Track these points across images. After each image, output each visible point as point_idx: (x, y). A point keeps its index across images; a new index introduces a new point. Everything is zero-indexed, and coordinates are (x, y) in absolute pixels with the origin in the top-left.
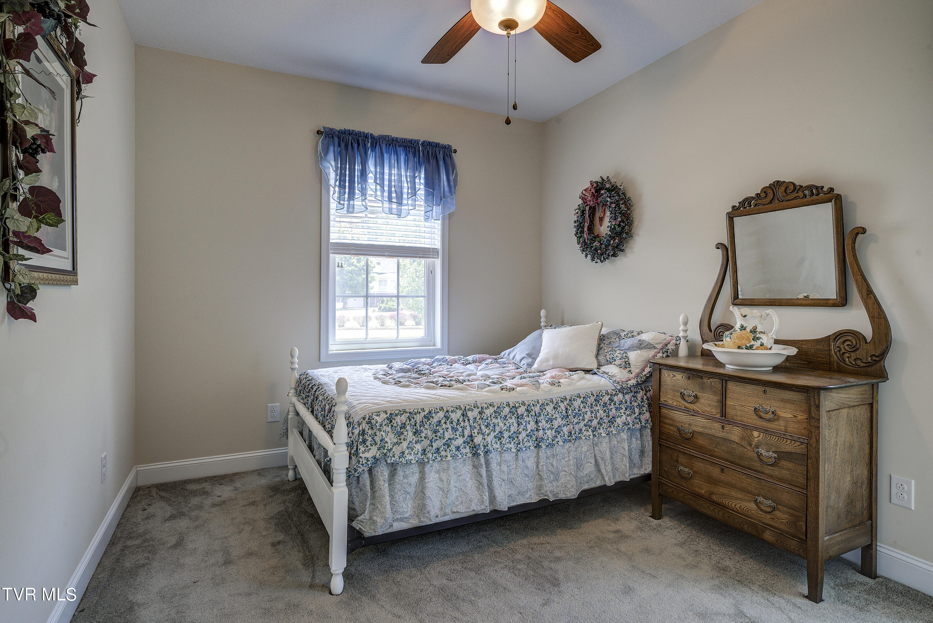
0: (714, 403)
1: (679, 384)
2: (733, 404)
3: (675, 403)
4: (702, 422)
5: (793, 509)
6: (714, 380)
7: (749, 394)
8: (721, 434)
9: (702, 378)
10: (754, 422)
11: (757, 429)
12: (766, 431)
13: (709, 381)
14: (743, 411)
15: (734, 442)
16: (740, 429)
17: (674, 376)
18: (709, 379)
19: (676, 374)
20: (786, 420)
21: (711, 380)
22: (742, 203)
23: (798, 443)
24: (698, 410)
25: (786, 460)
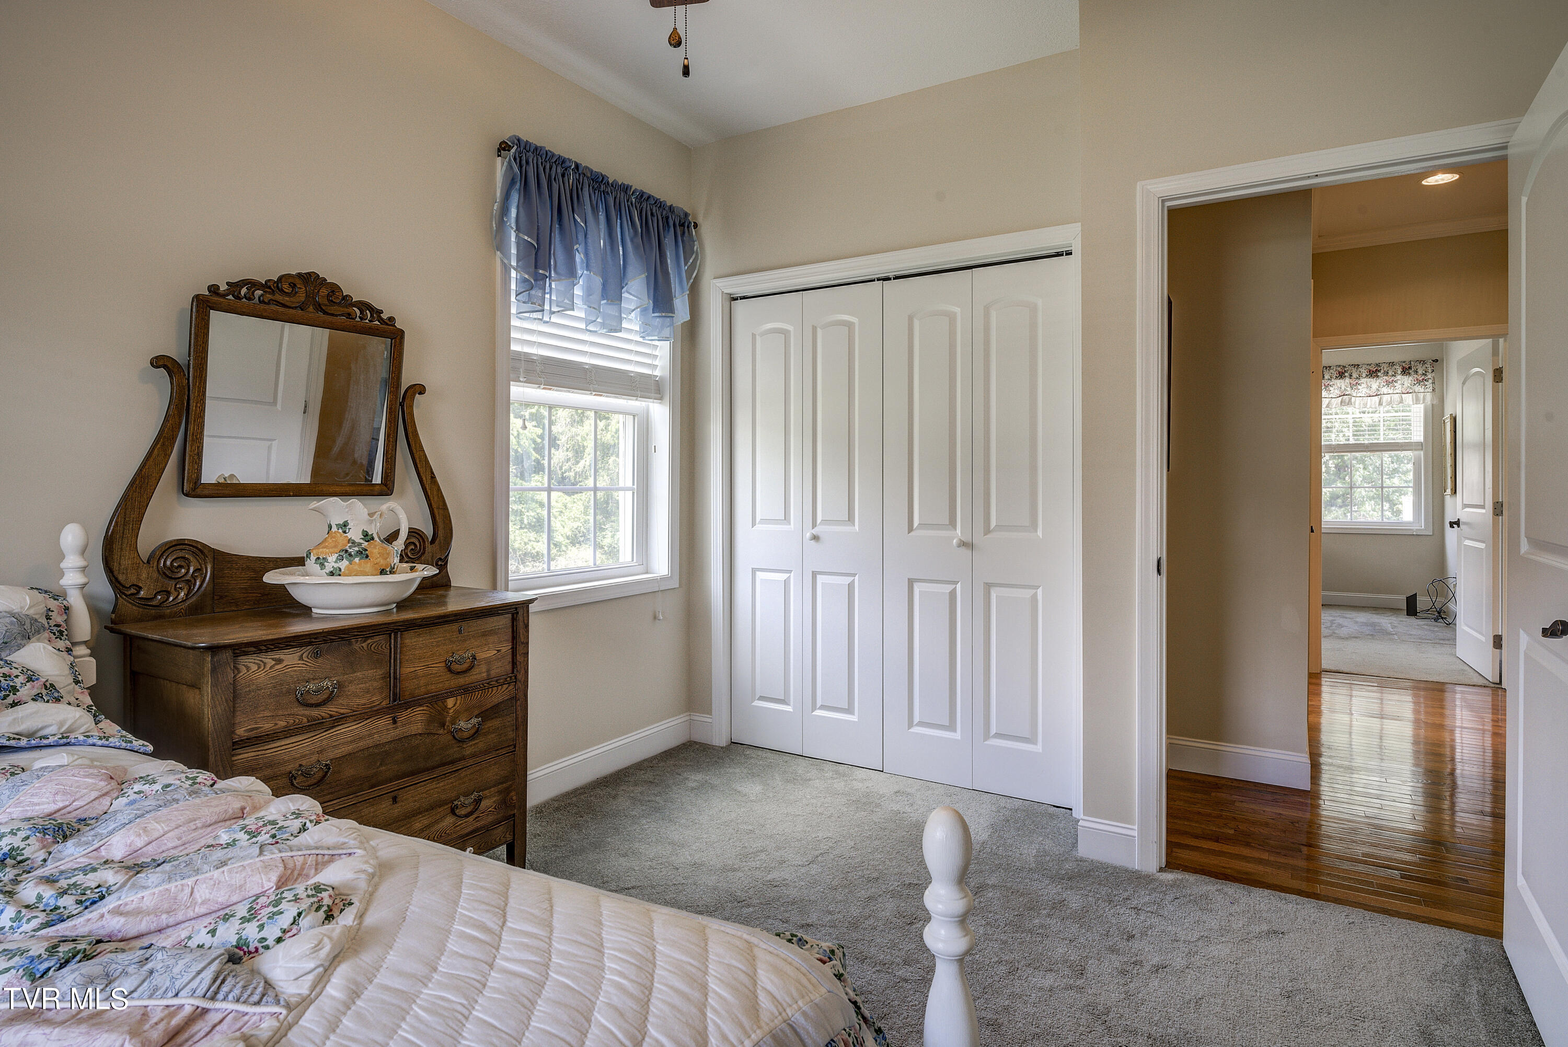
0: (375, 684)
1: (292, 677)
2: (413, 669)
3: (282, 724)
4: (351, 731)
5: (501, 783)
6: (377, 639)
7: (438, 642)
8: (394, 734)
9: (350, 644)
10: (447, 684)
11: (451, 693)
12: (466, 690)
13: (364, 645)
14: (428, 675)
15: (416, 735)
16: (425, 708)
17: (279, 661)
18: (365, 641)
19: (282, 657)
20: (488, 661)
21: (369, 641)
22: (234, 287)
23: (505, 686)
24: (342, 711)
25: (492, 719)
